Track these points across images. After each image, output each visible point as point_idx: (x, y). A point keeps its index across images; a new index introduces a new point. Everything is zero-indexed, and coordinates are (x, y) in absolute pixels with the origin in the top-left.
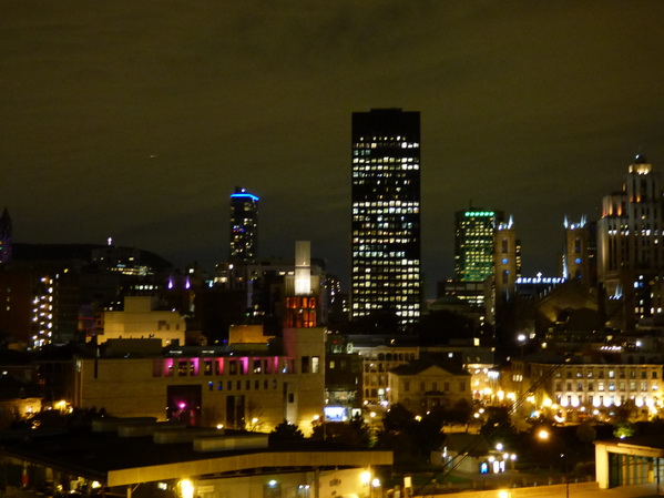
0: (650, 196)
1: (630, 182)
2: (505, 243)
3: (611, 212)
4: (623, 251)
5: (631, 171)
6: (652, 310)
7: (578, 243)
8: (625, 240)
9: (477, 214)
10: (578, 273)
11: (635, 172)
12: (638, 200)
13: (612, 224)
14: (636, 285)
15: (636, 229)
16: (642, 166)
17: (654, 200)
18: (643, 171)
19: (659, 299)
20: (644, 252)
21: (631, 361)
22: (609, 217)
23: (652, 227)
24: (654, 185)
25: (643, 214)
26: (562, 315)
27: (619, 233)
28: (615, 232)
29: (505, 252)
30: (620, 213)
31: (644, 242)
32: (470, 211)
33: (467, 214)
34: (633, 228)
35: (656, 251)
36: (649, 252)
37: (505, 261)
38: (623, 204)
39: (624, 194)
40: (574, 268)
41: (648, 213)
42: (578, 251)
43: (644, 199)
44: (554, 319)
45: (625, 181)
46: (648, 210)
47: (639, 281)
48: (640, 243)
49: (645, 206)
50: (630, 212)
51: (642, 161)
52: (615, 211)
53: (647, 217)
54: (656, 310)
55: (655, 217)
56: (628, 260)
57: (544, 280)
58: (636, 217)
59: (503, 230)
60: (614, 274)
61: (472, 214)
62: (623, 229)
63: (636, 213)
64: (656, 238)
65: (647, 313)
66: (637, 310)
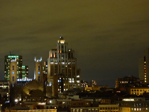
0: (64, 51)
1: (58, 46)
2: (13, 67)
3: (52, 56)
4: (55, 69)
5: (58, 42)
6: (65, 90)
7: (39, 67)
8: (56, 66)
9: (13, 57)
10: (39, 77)
11: (59, 43)
12: (61, 52)
13: (52, 60)
14: (59, 81)
15: (60, 62)
16: (62, 40)
17: (66, 52)
18: (62, 42)
19: (67, 86)
20: (62, 70)
21: (47, 108)
22: (51, 58)
23: (65, 61)
24: (66, 47)
25: (62, 57)
26: (31, 92)
27: (54, 63)
28: (53, 63)
29: (13, 70)
30: (54, 56)
31: (62, 66)
32: (11, 55)
33: (9, 57)
34: (59, 62)
35: (66, 69)
36: (64, 70)
37: (13, 73)
38: (56, 53)
39: (56, 50)
40: (38, 75)
41: (64, 56)
42: (39, 70)
43: (62, 52)
44: (28, 93)
45: (56, 45)
46: (64, 55)
47: (60, 80)
48: (61, 67)
49: (63, 54)
50: (58, 56)
51: (62, 39)
52: (53, 56)
53: (64, 58)
54: (66, 90)
55: (66, 58)
56: (57, 72)
57: (28, 80)
58: (60, 58)
59: (13, 62)
60: (52, 77)
61: (11, 57)
62: (55, 62)
63: (60, 56)
64: (66, 65)
65: (62, 91)
66: (59, 90)
